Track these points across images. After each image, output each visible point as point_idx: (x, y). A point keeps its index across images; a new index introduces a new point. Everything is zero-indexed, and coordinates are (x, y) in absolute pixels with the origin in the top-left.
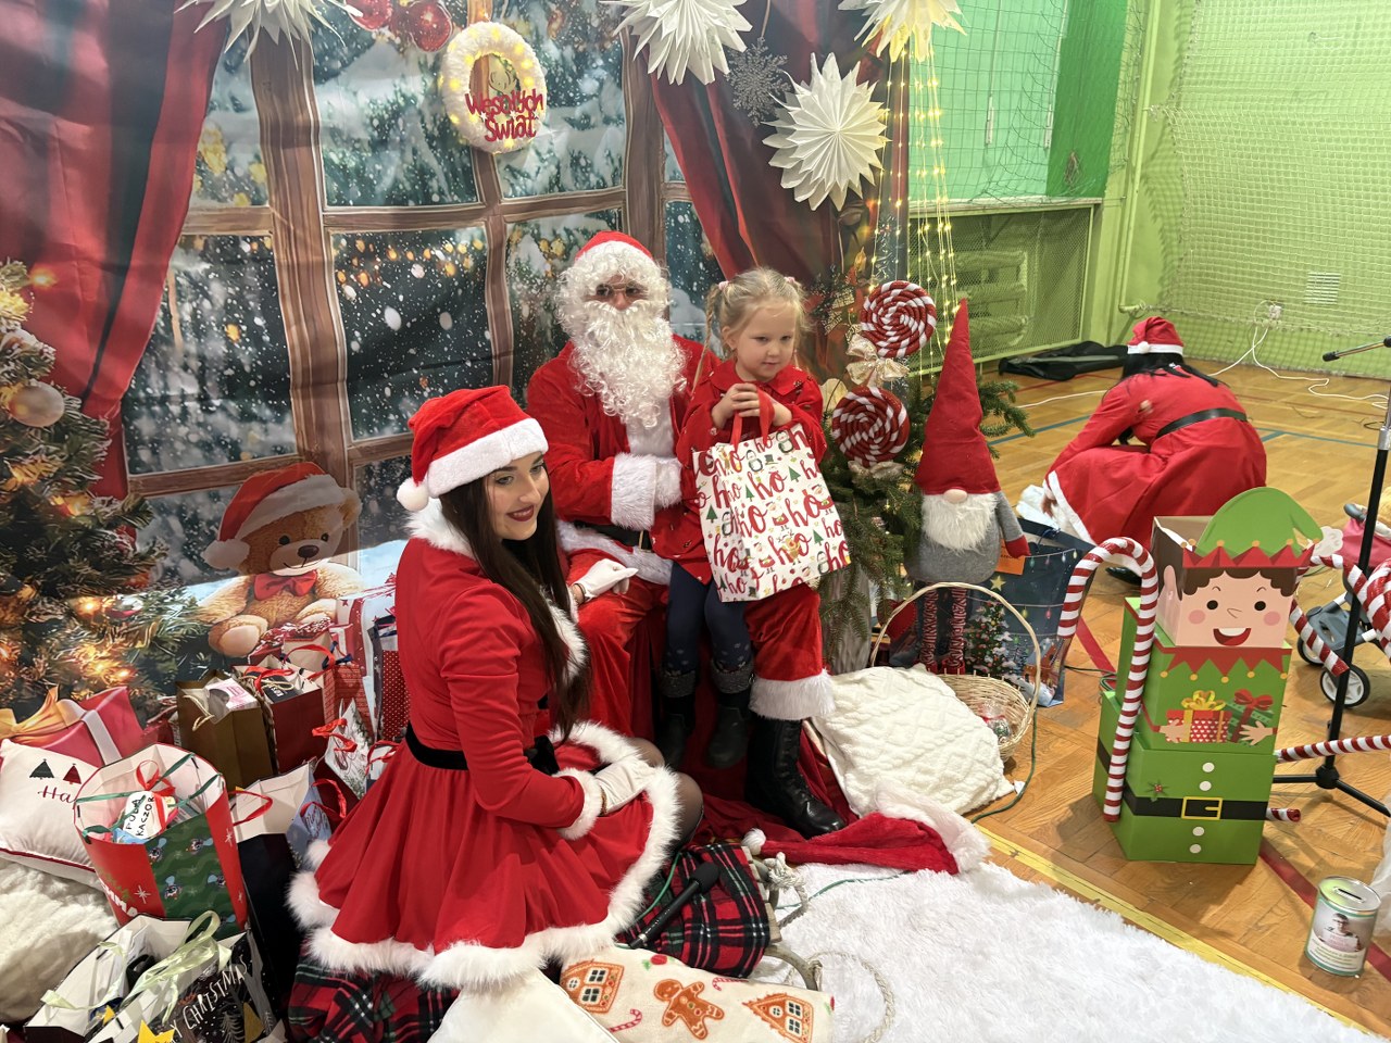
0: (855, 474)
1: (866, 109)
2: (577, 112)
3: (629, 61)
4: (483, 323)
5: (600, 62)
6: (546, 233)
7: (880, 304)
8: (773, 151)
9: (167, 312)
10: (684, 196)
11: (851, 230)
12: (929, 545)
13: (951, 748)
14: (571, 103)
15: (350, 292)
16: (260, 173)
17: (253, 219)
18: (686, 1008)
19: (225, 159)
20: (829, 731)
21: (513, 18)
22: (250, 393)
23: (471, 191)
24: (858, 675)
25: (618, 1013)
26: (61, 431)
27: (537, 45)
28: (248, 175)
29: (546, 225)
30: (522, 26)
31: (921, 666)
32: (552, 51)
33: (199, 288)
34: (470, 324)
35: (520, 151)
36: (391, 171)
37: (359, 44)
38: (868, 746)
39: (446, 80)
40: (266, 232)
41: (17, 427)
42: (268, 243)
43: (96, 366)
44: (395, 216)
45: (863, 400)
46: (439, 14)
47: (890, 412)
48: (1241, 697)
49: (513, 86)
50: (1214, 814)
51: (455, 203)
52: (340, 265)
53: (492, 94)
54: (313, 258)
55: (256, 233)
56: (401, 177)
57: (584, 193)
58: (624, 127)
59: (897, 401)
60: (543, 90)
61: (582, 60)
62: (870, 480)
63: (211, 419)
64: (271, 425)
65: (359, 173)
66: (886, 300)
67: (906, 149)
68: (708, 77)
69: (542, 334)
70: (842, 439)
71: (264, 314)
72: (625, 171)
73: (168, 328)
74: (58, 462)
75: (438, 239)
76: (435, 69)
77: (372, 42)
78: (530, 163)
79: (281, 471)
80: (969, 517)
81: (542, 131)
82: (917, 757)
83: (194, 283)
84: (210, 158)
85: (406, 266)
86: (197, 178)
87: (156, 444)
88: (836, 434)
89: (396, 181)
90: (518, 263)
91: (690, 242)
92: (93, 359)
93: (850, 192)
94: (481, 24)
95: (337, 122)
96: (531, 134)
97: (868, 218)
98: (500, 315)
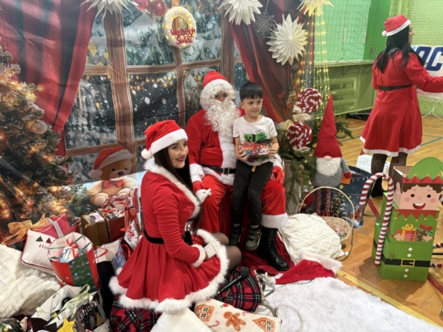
0: (294, 151)
1: (300, 32)
2: (206, 35)
3: (223, 18)
4: (176, 102)
5: (214, 18)
6: (196, 73)
7: (303, 95)
8: (269, 46)
9: (78, 99)
10: (240, 61)
11: (295, 72)
12: (318, 174)
13: (323, 240)
14: (204, 32)
15: (134, 92)
16: (107, 55)
17: (104, 70)
18: (234, 321)
19: (96, 51)
20: (284, 234)
21: (186, 5)
22: (103, 124)
23: (172, 60)
24: (294, 216)
25: (212, 321)
26: (46, 136)
27: (193, 13)
28: (103, 56)
29: (196, 71)
30: (189, 7)
31: (315, 213)
32: (198, 15)
33: (88, 91)
34: (172, 102)
35: (188, 47)
36: (147, 54)
37: (137, 14)
38: (297, 239)
39: (165, 25)
40: (108, 74)
41: (33, 134)
42: (109, 77)
43: (57, 116)
44: (149, 68)
45: (297, 127)
46: (162, 4)
47: (306, 131)
48: (422, 226)
49: (186, 27)
50: (412, 265)
51: (167, 64)
52: (131, 84)
53: (179, 29)
54: (123, 82)
55: (105, 74)
56: (150, 56)
57: (208, 60)
58: (221, 39)
59: (308, 127)
60: (195, 28)
61: (208, 18)
62: (299, 153)
63: (91, 132)
64: (109, 134)
65: (137, 55)
66: (306, 94)
67: (313, 45)
68: (248, 23)
69: (195, 105)
70: (290, 139)
71: (107, 99)
72: (221, 53)
73: (78, 104)
74: (45, 145)
75: (161, 75)
76: (161, 22)
77: (141, 14)
78: (191, 51)
79: (112, 148)
80: (332, 165)
81: (195, 41)
82: (313, 243)
83: (86, 90)
84: (92, 51)
85: (151, 84)
86: (87, 57)
87: (74, 140)
88: (289, 138)
89: (149, 57)
90: (187, 83)
91: (242, 76)
92: (55, 113)
93: (295, 59)
94: (176, 7)
95: (131, 39)
96: (191, 42)
97: (300, 67)
98: (181, 100)
